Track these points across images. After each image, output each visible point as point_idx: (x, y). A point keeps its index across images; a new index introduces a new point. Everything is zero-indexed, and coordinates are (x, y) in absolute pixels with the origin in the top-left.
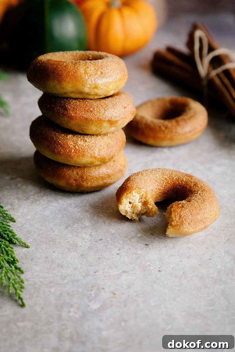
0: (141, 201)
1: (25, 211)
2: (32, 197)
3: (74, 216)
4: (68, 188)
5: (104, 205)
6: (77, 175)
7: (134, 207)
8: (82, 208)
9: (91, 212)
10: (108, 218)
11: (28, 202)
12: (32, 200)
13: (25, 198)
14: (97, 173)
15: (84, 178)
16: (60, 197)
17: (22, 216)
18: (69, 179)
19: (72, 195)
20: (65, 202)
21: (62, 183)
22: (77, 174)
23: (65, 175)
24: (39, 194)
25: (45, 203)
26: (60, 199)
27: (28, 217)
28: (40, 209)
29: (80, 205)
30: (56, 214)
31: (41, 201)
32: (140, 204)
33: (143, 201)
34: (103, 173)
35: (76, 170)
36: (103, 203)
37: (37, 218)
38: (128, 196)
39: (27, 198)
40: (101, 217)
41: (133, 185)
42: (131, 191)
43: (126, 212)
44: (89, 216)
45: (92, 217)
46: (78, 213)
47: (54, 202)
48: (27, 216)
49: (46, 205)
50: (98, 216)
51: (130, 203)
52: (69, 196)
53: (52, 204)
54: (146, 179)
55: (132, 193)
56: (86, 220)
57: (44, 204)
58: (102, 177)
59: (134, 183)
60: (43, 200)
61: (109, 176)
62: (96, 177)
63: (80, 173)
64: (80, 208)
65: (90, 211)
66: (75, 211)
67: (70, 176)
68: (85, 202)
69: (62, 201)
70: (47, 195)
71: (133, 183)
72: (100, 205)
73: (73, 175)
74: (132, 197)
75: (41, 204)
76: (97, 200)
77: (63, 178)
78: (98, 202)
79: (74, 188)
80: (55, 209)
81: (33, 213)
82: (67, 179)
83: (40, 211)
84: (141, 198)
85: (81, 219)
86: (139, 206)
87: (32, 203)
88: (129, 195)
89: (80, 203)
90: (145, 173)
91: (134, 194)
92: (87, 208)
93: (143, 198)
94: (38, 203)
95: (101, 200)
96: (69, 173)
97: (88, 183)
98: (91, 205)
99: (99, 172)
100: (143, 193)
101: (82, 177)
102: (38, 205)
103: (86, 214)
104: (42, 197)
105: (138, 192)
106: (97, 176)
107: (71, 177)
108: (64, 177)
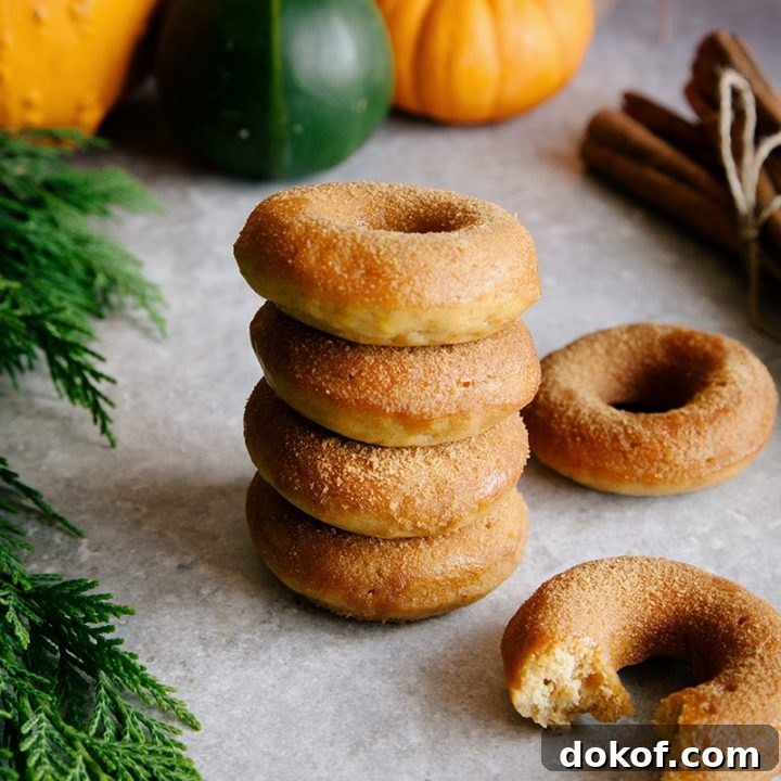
0: (580, 675)
1: (225, 689)
2: (244, 636)
3: (374, 710)
4: (351, 611)
5: (461, 669)
6: (380, 575)
7: (558, 694)
8: (398, 679)
9: (426, 696)
10: (476, 716)
11: (235, 653)
12: (245, 646)
13: (224, 640)
14: (438, 568)
15: (399, 587)
16: (329, 637)
17: (217, 706)
18: (355, 589)
19: (365, 629)
20: (345, 655)
21: (333, 599)
22: (379, 572)
23: (341, 575)
24: (267, 627)
25: (284, 659)
26: (330, 644)
27: (237, 712)
28: (270, 681)
29: (392, 670)
30: (318, 702)
31: (273, 651)
32: (577, 685)
33: (585, 676)
34: (456, 566)
35: (377, 561)
36: (460, 663)
37: (264, 716)
38: (540, 663)
39: (232, 642)
40: (455, 714)
41: (556, 626)
42: (551, 646)
43: (535, 708)
44: (418, 710)
45: (429, 715)
46: (386, 696)
47: (311, 656)
48: (233, 706)
49: (287, 668)
50: (446, 710)
51: (547, 682)
52: (355, 633)
53: (307, 663)
54: (592, 599)
55: (554, 654)
56: (411, 725)
57: (281, 661)
58: (453, 580)
59: (559, 616)
60: (279, 646)
61: (474, 575)
62: (437, 582)
63: (387, 571)
64: (389, 678)
65: (423, 691)
66: (375, 689)
67: (357, 580)
68: (404, 655)
69: (336, 651)
70: (290, 630)
71: (556, 615)
72: (452, 669)
73: (368, 576)
74: (554, 666)
75: (273, 663)
76: (440, 650)
77: (336, 584)
78: (445, 656)
79: (370, 613)
80: (315, 680)
81: (250, 697)
82: (348, 589)
83: (271, 689)
84: (581, 666)
85: (397, 720)
86: (574, 690)
87: (245, 660)
88: (544, 659)
89: (389, 659)
90: (588, 580)
91: (558, 657)
92: (412, 680)
93: (586, 666)
94: (264, 658)
95: (451, 648)
96: (354, 570)
97: (411, 600)
98: (423, 669)
99: (444, 566)
100: (585, 650)
101: (393, 583)
102: (264, 664)
103: (411, 700)
104: (275, 635)
105: (572, 651)
106: (438, 578)
107: (359, 584)
108: (339, 582)
